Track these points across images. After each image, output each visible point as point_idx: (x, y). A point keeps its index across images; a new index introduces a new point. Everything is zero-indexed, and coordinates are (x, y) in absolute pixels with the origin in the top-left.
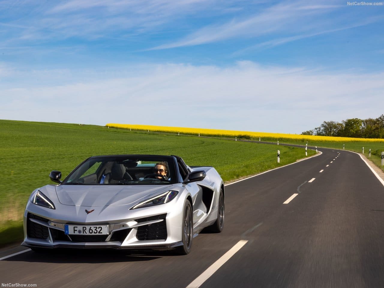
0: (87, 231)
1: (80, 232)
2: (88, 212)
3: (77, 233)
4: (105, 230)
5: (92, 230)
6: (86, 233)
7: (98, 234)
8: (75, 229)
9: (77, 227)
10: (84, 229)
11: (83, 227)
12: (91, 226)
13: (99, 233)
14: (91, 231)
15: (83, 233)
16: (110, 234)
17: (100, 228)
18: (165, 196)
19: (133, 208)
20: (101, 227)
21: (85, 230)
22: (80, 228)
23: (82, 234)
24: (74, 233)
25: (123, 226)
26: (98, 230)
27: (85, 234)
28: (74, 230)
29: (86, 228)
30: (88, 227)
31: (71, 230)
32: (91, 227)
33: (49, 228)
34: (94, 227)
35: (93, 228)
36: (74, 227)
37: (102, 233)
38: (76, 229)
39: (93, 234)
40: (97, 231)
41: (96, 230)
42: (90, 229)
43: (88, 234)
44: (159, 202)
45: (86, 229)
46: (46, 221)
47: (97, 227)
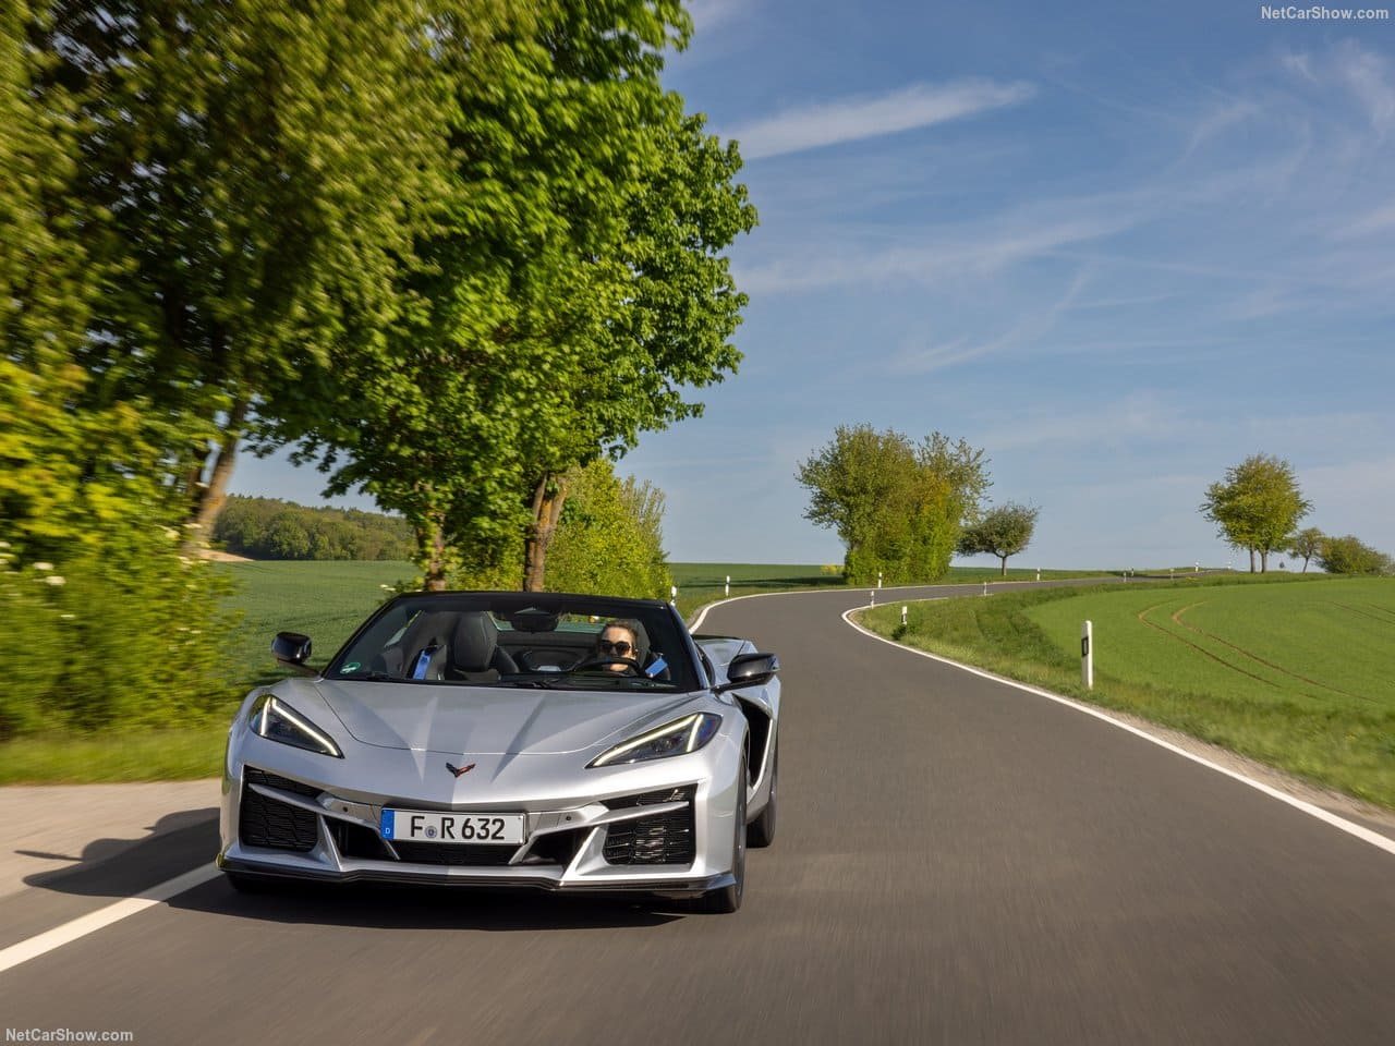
0: (457, 831)
1: (431, 832)
2: (457, 773)
3: (420, 837)
4: (513, 831)
5: (472, 828)
6: (453, 837)
7: (489, 841)
8: (416, 825)
9: (423, 818)
10: (448, 823)
11: (444, 819)
12: (470, 817)
13: (494, 837)
14: (468, 832)
15: (443, 836)
16: (527, 841)
17: (498, 824)
18: (689, 728)
19: (597, 764)
20: (502, 821)
21: (448, 828)
22: (432, 820)
23: (437, 839)
24: (413, 835)
25: (568, 818)
26: (492, 828)
27: (447, 839)
28: (414, 828)
29: (452, 820)
30: (460, 819)
31: (401, 827)
32: (469, 820)
33: (325, 817)
34: (480, 820)
35: (475, 821)
36: (414, 818)
37: (502, 838)
38: (418, 823)
39: (475, 840)
40: (488, 831)
41: (483, 828)
42: (465, 826)
43: (459, 839)
44: (671, 746)
45: (452, 824)
46: (313, 793)
47: (488, 821)
